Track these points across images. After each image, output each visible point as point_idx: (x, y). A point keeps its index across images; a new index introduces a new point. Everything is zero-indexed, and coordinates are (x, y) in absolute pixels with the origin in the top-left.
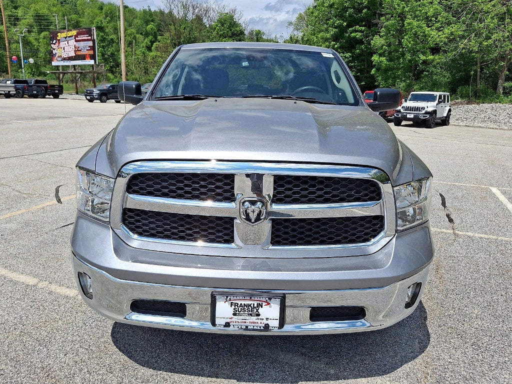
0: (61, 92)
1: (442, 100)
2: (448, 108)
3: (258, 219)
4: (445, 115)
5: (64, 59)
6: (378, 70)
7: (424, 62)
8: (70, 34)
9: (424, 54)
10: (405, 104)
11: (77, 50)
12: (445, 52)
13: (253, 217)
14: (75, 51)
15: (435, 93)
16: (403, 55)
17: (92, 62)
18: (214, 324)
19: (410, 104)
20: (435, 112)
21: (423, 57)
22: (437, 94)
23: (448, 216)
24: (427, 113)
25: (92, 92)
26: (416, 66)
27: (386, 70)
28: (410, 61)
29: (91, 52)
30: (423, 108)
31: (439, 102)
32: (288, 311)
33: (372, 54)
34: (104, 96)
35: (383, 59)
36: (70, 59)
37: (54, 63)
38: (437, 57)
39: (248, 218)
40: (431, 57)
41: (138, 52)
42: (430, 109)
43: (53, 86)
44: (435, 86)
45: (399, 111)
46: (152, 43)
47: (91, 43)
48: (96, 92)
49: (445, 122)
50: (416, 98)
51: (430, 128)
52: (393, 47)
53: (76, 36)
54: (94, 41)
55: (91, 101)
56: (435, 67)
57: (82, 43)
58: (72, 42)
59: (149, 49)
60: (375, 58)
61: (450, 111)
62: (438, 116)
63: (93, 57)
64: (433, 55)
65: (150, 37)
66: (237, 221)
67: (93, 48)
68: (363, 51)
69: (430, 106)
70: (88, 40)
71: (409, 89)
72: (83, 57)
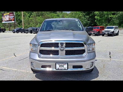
0: (5, 30)
1: (115, 28)
2: (118, 30)
3: (63, 50)
4: (117, 32)
5: (6, 21)
6: (97, 20)
7: (111, 17)
8: (7, 14)
9: (110, 15)
10: (105, 30)
11: (9, 18)
12: (117, 14)
13: (62, 50)
14: (9, 19)
15: (113, 26)
16: (104, 15)
17: (14, 22)
18: (56, 69)
19: (106, 30)
20: (114, 32)
21: (110, 16)
22: (114, 26)
23: (110, 56)
24: (111, 32)
25: (14, 30)
26: (108, 19)
27: (100, 20)
28: (106, 17)
29: (14, 19)
30: (110, 31)
31: (115, 29)
32: (69, 66)
33: (95, 16)
34: (18, 31)
35: (98, 17)
36: (7, 21)
37: (3, 22)
38: (114, 16)
39: (61, 50)
40: (112, 16)
41: (26, 18)
42: (112, 31)
43: (3, 29)
44: (114, 24)
45: (103, 32)
46: (30, 15)
47: (13, 16)
48: (15, 30)
49: (117, 34)
50: (108, 28)
51: (112, 36)
52: (101, 14)
53: (9, 14)
54: (14, 16)
55: (14, 33)
56: (114, 19)
57: (11, 16)
58: (8, 16)
59: (29, 17)
60: (96, 17)
61: (118, 31)
62: (115, 33)
63: (14, 20)
64: (113, 15)
65: (30, 14)
66: (59, 51)
67: (14, 18)
68: (92, 15)
69: (112, 30)
70: (12, 16)
71: (106, 25)
72: (11, 20)
